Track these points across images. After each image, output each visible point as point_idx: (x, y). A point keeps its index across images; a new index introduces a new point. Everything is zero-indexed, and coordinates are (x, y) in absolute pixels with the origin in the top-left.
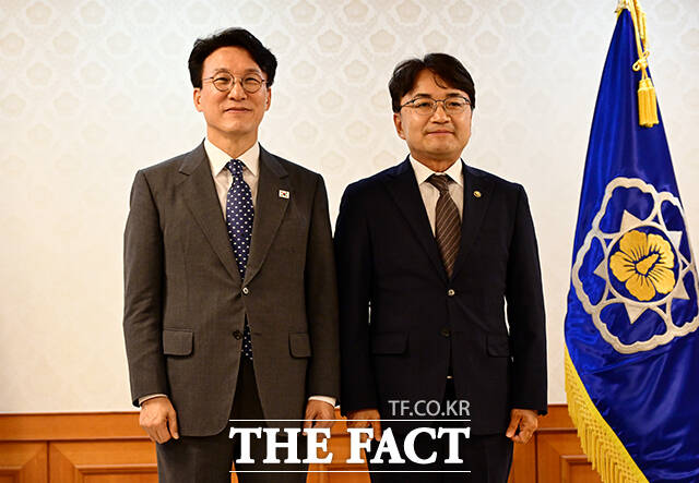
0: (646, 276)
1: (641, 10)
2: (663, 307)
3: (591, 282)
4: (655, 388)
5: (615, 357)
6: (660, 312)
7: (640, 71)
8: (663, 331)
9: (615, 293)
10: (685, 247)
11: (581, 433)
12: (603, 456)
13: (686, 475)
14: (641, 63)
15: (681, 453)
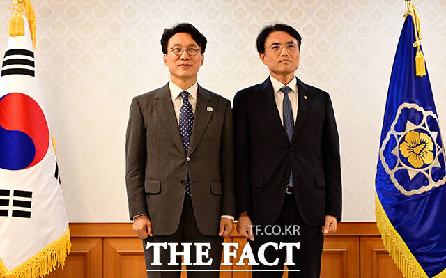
0: (419, 154)
3: (390, 157)
5: (402, 197)
6: (426, 174)
7: (417, 47)
8: (427, 184)
9: (402, 163)
10: (439, 140)
11: (383, 237)
12: (394, 249)
13: (438, 260)
14: (417, 43)
15: (435, 248)
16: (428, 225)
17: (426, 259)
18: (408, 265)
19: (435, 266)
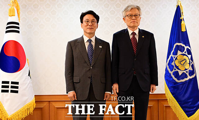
0: (183, 65)
1: (182, 6)
2: (187, 72)
3: (171, 66)
4: (185, 90)
5: (176, 83)
6: (186, 73)
7: (182, 19)
8: (187, 77)
9: (176, 69)
10: (192, 59)
11: (168, 100)
12: (173, 105)
13: (192, 110)
14: (182, 17)
15: (191, 104)
16: (187, 95)
17: (187, 109)
18: (179, 112)
19: (191, 112)
